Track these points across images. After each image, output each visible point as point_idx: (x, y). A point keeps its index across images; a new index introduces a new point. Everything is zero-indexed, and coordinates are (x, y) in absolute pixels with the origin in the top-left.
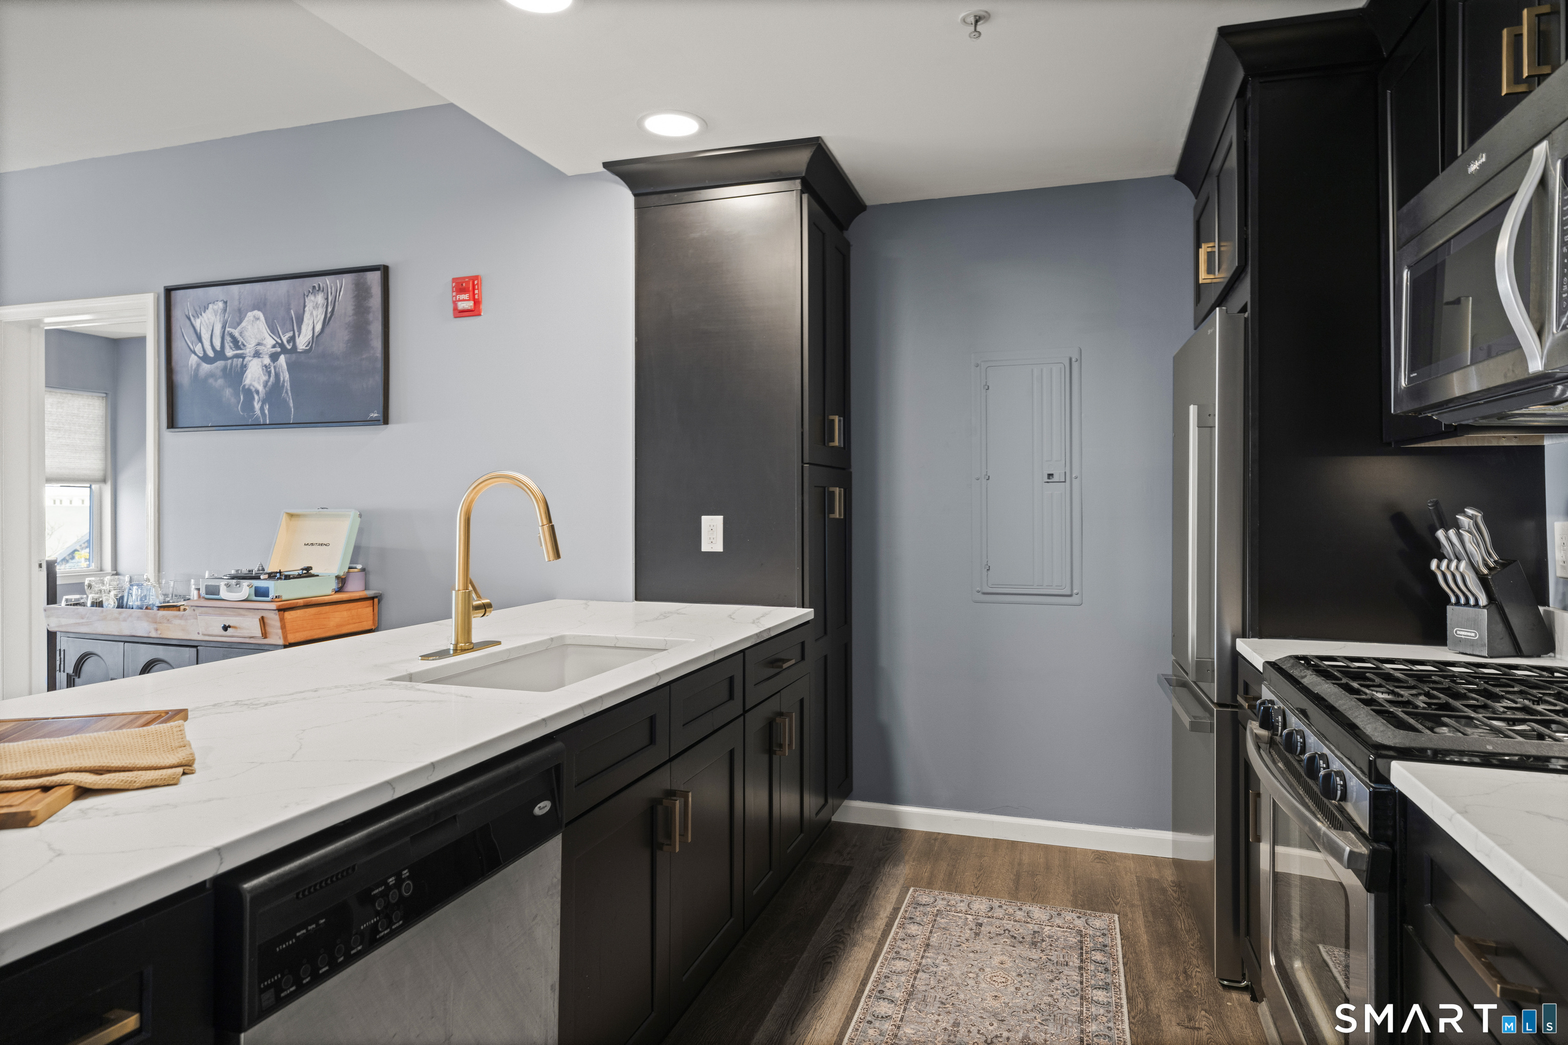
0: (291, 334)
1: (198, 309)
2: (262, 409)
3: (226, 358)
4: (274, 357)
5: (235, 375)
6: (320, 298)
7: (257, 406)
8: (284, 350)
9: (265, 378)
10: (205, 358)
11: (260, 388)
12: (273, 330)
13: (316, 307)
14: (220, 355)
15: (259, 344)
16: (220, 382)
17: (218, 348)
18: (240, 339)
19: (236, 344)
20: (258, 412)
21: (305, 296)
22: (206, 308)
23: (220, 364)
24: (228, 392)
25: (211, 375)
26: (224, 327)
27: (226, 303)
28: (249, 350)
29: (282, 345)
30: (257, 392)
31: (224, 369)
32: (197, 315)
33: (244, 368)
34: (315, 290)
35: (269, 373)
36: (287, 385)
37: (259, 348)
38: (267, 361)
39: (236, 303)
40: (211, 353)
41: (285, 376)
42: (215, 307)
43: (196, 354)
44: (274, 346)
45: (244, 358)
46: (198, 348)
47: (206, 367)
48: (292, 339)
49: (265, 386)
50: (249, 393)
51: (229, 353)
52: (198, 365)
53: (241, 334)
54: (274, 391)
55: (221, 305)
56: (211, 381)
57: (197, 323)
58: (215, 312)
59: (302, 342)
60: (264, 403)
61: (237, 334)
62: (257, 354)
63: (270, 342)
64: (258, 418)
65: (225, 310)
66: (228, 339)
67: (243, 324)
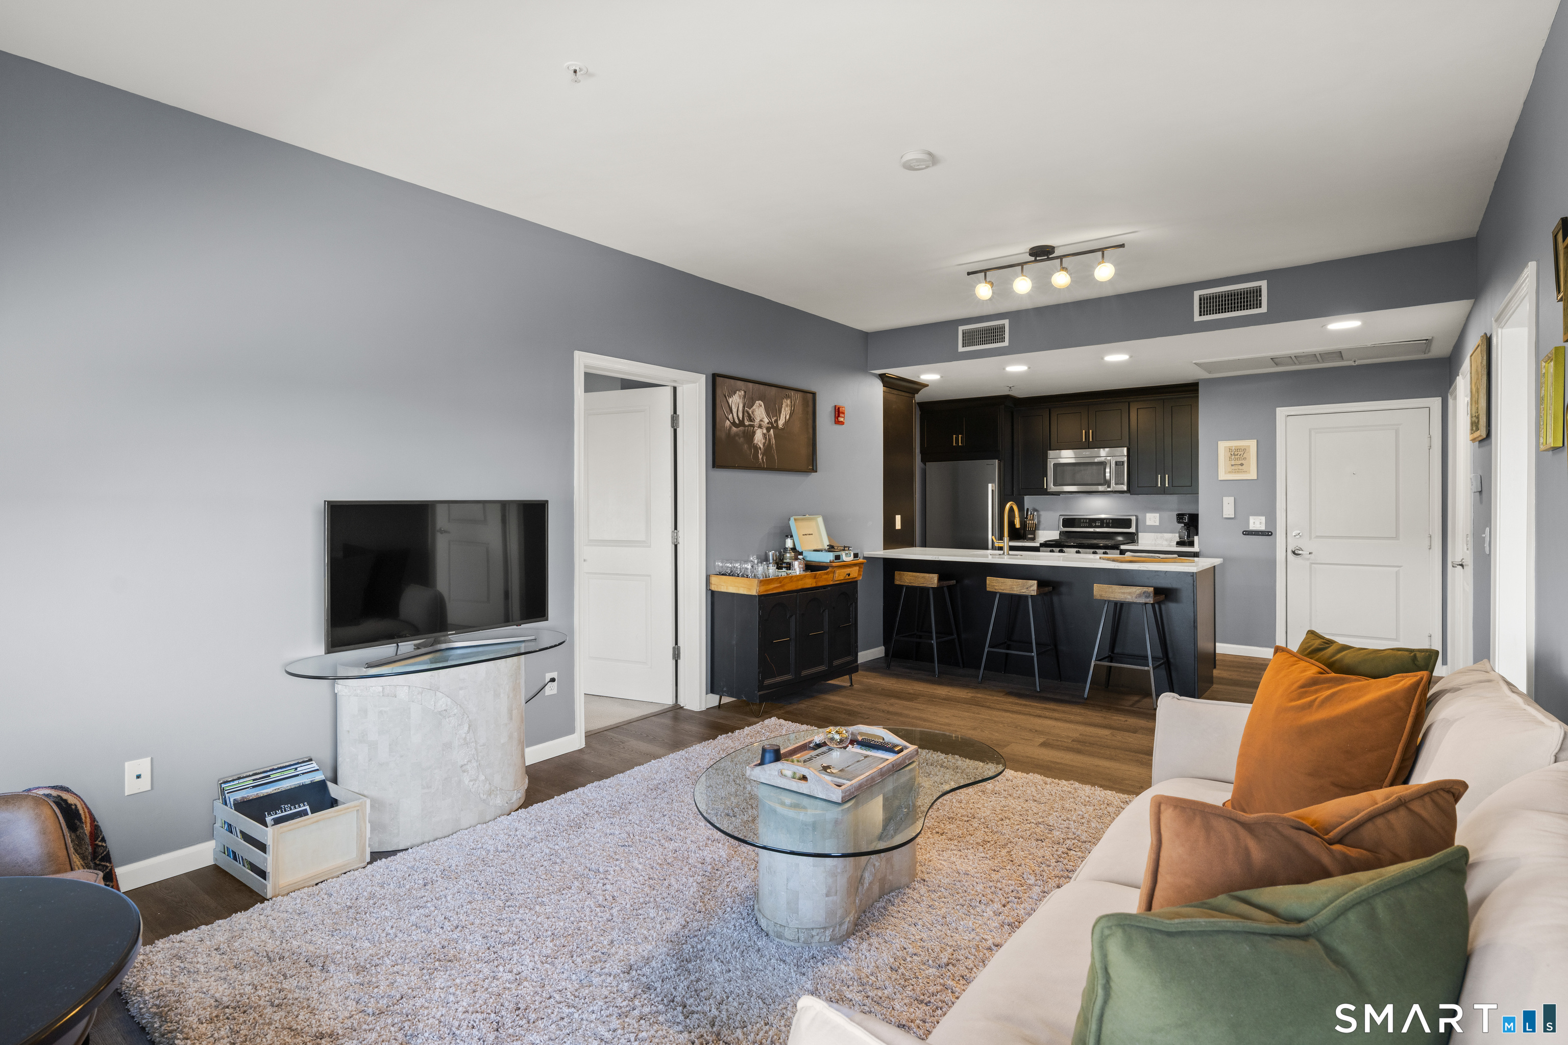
0: (775, 418)
1: (730, 392)
2: (762, 458)
3: (744, 426)
4: (768, 429)
5: (749, 436)
6: (789, 402)
7: (760, 457)
8: (773, 427)
9: (763, 441)
10: (734, 424)
11: (762, 446)
12: (768, 415)
13: (787, 406)
14: (742, 423)
15: (761, 421)
16: (742, 439)
17: (741, 419)
18: (752, 415)
19: (751, 419)
20: (761, 460)
21: (782, 399)
22: (735, 393)
23: (741, 428)
24: (746, 446)
25: (737, 434)
26: (744, 407)
27: (745, 392)
28: (757, 423)
29: (771, 423)
30: (760, 448)
31: (745, 430)
32: (730, 396)
33: (754, 433)
34: (787, 397)
35: (766, 438)
36: (774, 446)
37: (761, 423)
38: (765, 431)
39: (751, 394)
40: (737, 421)
41: (773, 441)
42: (740, 393)
43: (729, 420)
44: (768, 423)
45: (754, 427)
46: (730, 417)
47: (734, 429)
48: (776, 421)
49: (764, 446)
50: (756, 448)
51: (747, 423)
52: (730, 428)
53: (753, 412)
54: (768, 448)
55: (743, 392)
56: (737, 438)
57: (730, 401)
58: (740, 396)
59: (781, 423)
60: (763, 454)
61: (750, 413)
62: (760, 427)
63: (766, 420)
64: (760, 463)
65: (745, 397)
66: (746, 414)
67: (754, 407)
